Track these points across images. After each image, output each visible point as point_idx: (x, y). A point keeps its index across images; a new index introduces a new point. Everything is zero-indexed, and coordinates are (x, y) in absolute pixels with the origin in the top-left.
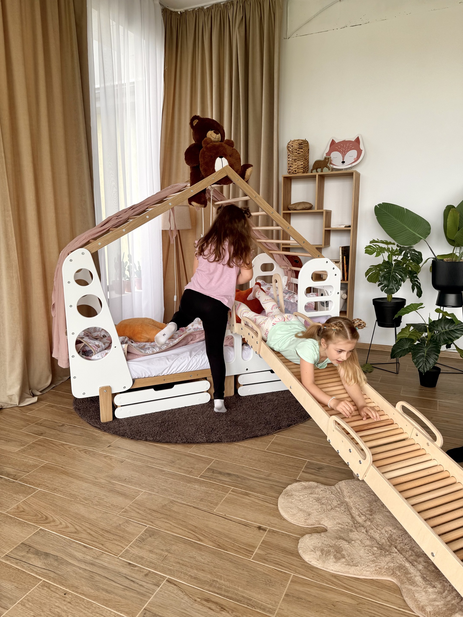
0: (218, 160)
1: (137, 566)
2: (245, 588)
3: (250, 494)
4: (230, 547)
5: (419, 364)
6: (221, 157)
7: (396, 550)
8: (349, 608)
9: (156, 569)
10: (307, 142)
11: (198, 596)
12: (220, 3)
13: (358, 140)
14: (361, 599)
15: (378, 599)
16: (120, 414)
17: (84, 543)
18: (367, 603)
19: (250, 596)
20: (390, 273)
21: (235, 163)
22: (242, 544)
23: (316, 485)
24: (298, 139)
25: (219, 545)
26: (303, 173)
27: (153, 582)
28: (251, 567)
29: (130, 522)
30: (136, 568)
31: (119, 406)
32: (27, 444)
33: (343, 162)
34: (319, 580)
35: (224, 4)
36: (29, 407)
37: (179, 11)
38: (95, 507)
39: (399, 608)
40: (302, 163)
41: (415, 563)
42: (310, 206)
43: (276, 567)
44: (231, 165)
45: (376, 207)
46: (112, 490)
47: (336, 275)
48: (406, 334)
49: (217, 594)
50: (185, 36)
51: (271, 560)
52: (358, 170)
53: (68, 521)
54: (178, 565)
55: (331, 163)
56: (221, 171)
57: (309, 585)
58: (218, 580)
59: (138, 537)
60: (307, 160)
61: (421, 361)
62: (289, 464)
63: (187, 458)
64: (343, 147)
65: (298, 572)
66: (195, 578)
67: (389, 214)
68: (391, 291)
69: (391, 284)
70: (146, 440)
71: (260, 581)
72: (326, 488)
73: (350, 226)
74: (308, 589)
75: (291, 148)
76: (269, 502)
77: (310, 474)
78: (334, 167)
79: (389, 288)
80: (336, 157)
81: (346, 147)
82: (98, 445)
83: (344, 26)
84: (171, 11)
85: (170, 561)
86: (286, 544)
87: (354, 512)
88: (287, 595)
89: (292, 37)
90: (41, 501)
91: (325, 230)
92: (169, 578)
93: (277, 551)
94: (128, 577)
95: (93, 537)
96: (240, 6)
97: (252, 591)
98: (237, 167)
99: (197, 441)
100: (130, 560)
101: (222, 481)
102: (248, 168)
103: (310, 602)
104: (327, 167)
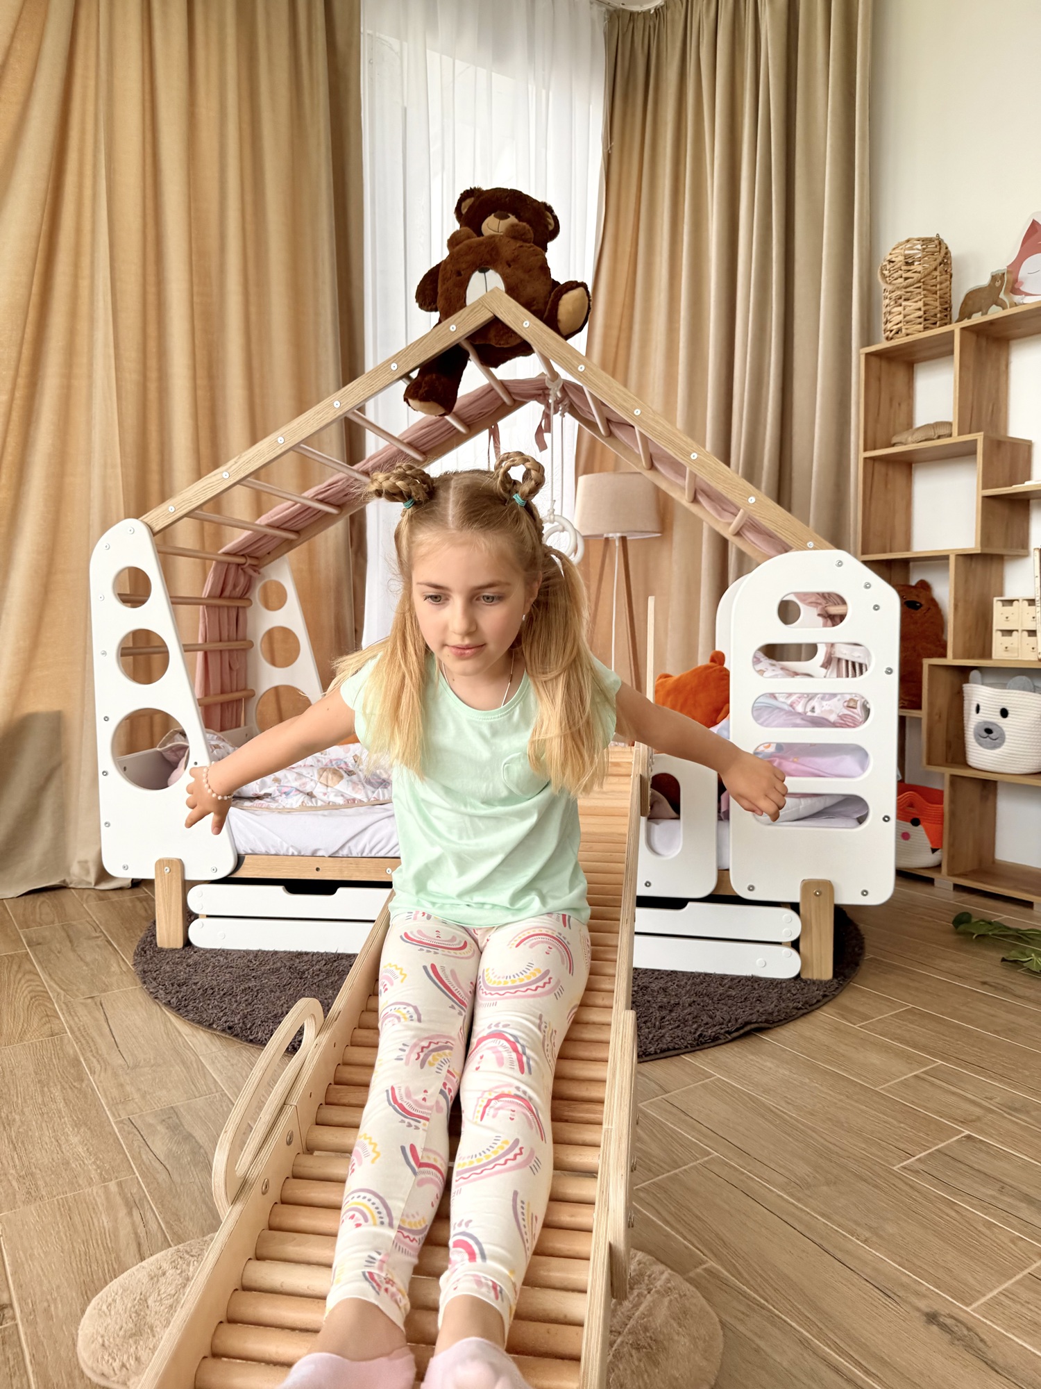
0: (477, 277)
6: (485, 270)
10: (945, 241)
26: (926, 328)
42: (951, 429)
47: (876, 607)
56: (481, 304)
63: (177, 1067)
91: (984, 497)
104: (997, 305)
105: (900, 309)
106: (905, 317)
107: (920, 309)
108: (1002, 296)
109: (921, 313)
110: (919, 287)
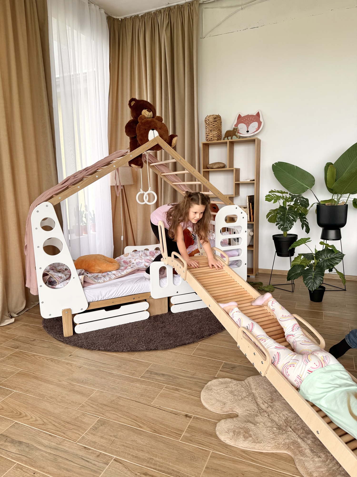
0: (151, 132)
1: (91, 449)
2: (175, 464)
3: (179, 389)
4: (163, 431)
5: (308, 285)
6: (153, 130)
7: (291, 429)
8: (255, 476)
9: (105, 451)
10: (220, 116)
11: (138, 471)
12: (151, 12)
13: (258, 114)
14: (264, 468)
15: (276, 468)
16: (79, 330)
17: (49, 432)
18: (268, 472)
19: (178, 470)
20: (285, 215)
21: (164, 134)
22: (173, 429)
23: (230, 380)
24: (213, 115)
25: (155, 430)
26: (218, 140)
27: (103, 461)
28: (180, 447)
29: (86, 414)
30: (90, 451)
31: (78, 324)
32: (6, 355)
33: (248, 131)
34: (232, 454)
35: (154, 13)
36: (7, 326)
37: (120, 18)
38: (59, 404)
39: (293, 474)
40: (217, 133)
41: (305, 439)
42: (224, 165)
43: (199, 446)
44: (161, 136)
45: (273, 165)
46: (72, 390)
47: (243, 218)
48: (298, 262)
49: (153, 469)
50: (125, 37)
51: (195, 441)
52: (259, 137)
53: (38, 416)
54: (123, 447)
55: (238, 133)
56: (153, 140)
57: (224, 459)
58: (154, 458)
59: (92, 427)
60: (220, 130)
61: (310, 282)
62: (209, 365)
63: (131, 363)
64: (247, 120)
65: (215, 449)
66: (136, 457)
67: (283, 170)
68: (286, 229)
69: (286, 224)
70: (99, 350)
71: (186, 457)
72: (238, 382)
73: (254, 180)
74: (223, 463)
75: (208, 121)
76: (194, 395)
77: (226, 372)
78: (241, 135)
79: (284, 227)
80: (242, 128)
81: (249, 120)
82: (61, 355)
83: (245, 28)
84: (114, 19)
85: (116, 444)
86: (206, 427)
87: (259, 401)
88: (207, 468)
89: (207, 36)
90: (17, 401)
91: (235, 183)
92: (115, 458)
93: (200, 433)
94: (84, 458)
95: (57, 427)
96: (166, 14)
97: (180, 465)
98: (165, 137)
99: (139, 350)
100: (86, 444)
101: (158, 380)
102: (174, 138)
103: (224, 472)
104: (235, 136)
105: (212, 133)
106: (213, 135)
107: (216, 134)
108: (236, 134)
109: (217, 135)
110: (216, 128)
